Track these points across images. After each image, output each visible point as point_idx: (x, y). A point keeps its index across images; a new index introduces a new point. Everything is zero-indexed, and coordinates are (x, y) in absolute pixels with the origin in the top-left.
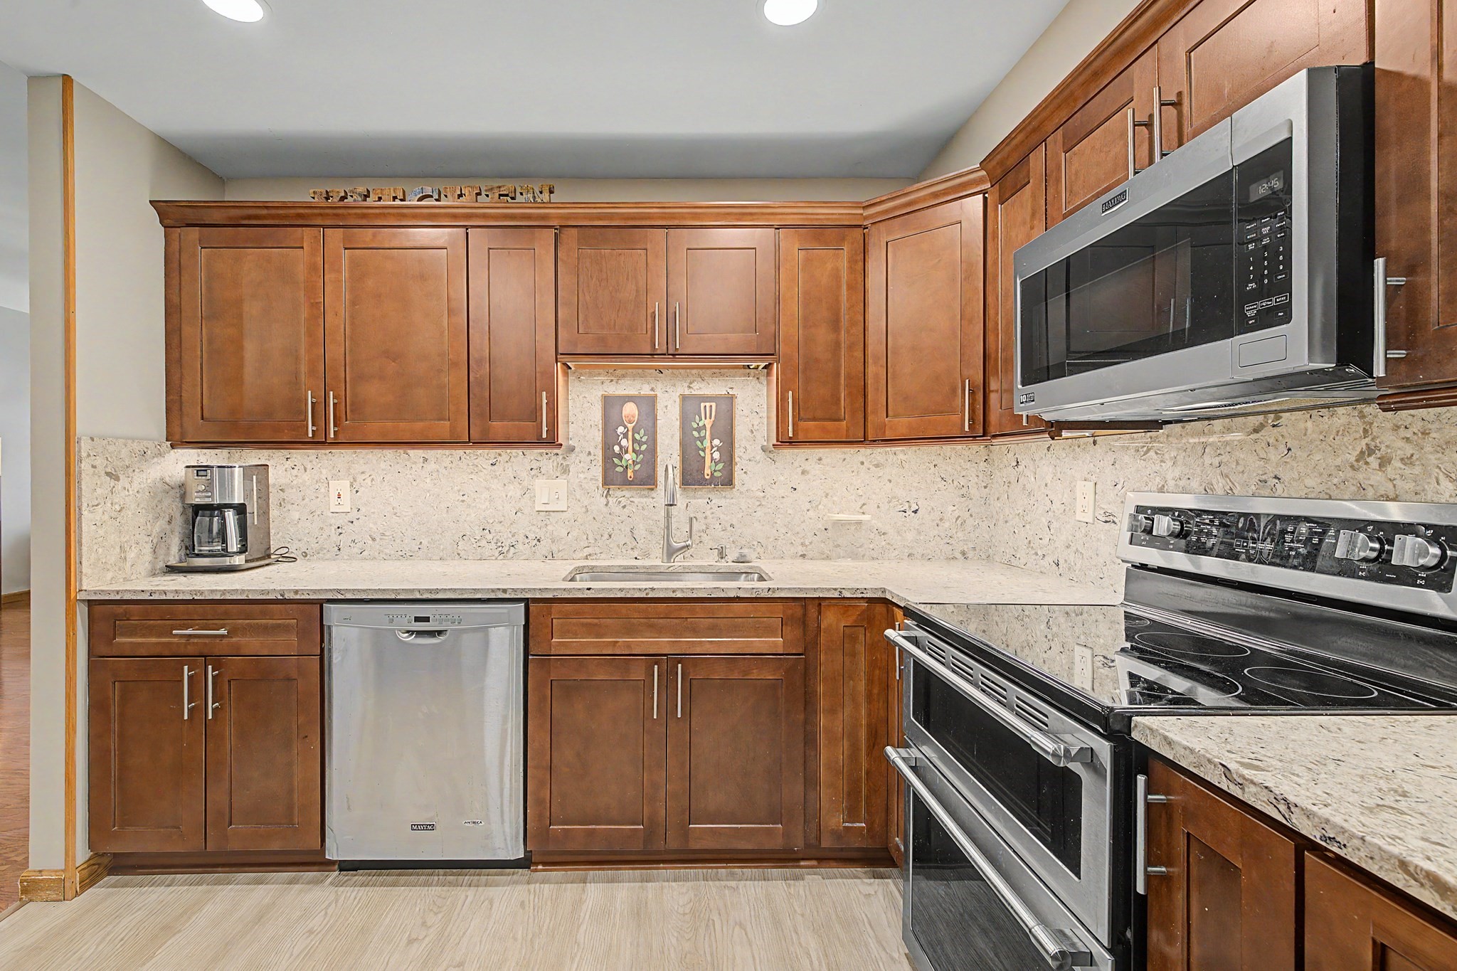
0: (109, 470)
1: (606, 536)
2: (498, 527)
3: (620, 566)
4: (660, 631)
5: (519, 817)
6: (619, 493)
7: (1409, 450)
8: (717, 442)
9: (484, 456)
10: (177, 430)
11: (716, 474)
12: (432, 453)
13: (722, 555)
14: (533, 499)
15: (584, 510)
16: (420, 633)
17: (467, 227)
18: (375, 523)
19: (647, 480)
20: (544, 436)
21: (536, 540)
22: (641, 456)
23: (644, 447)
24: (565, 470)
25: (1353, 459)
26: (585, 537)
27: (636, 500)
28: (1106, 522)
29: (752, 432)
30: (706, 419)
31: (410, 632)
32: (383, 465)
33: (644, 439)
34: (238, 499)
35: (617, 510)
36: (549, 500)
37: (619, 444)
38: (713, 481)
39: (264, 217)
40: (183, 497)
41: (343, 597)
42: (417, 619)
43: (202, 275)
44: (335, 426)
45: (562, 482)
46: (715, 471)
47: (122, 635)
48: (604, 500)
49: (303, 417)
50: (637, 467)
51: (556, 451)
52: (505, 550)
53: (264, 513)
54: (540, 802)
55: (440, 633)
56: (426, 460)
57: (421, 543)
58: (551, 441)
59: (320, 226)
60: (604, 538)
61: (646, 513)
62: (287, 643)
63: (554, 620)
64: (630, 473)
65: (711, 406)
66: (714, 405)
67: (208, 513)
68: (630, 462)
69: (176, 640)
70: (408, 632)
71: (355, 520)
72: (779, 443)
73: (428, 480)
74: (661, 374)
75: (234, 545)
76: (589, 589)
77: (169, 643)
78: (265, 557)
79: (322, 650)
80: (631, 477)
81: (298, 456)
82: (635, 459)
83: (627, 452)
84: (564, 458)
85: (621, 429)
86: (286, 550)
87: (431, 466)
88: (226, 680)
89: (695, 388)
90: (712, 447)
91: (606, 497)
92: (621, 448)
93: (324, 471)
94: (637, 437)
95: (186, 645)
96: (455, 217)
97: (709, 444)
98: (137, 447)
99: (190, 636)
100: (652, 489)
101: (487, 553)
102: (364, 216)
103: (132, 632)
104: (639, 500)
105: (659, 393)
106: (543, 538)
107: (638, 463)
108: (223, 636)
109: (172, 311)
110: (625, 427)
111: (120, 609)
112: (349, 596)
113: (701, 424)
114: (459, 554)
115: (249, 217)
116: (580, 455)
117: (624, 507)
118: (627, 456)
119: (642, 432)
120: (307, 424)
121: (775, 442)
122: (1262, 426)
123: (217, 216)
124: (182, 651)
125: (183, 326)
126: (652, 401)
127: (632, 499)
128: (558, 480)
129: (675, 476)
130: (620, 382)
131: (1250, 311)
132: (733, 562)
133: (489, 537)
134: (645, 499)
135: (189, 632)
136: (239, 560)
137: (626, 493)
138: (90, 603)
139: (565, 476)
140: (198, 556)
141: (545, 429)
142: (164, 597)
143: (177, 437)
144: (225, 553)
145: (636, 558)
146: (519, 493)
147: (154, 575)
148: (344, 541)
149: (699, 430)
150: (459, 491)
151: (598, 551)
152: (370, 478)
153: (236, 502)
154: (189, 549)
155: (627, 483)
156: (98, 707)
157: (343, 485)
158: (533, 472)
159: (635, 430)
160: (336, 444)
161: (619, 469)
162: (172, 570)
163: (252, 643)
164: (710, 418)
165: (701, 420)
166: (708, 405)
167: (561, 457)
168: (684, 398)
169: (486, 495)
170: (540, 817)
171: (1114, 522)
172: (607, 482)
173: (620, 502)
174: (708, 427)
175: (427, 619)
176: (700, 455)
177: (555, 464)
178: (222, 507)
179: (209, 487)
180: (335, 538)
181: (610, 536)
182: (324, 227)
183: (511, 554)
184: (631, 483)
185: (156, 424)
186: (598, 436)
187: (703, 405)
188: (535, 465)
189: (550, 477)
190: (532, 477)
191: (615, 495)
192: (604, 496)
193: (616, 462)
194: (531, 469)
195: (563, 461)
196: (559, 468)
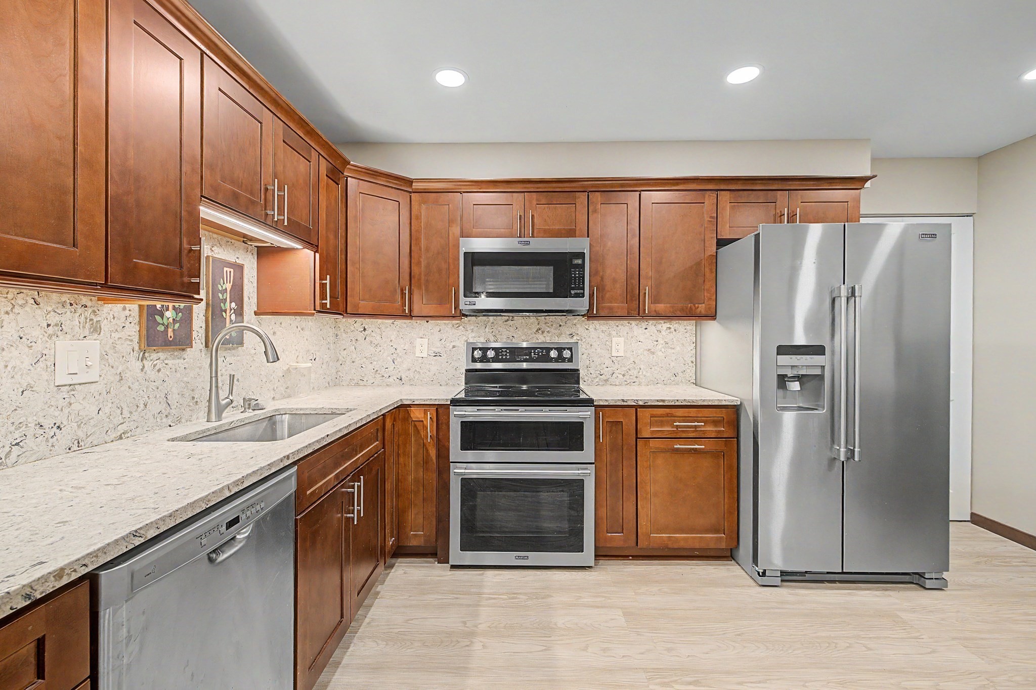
1: (142, 406)
4: (346, 458)
6: (154, 356)
7: (549, 329)
8: (233, 305)
14: (52, 368)
15: (118, 378)
19: (183, 340)
21: (55, 428)
22: (180, 314)
25: (535, 331)
26: (119, 411)
27: (170, 362)
28: (435, 356)
30: (227, 283)
35: (152, 374)
36: (74, 368)
38: (230, 341)
41: (142, 540)
45: (94, 345)
48: (139, 364)
50: (177, 325)
60: (139, 409)
61: (178, 375)
64: (170, 332)
65: (230, 272)
66: (232, 271)
68: (171, 320)
80: (171, 337)
82: (175, 318)
83: (167, 309)
84: (93, 312)
89: (216, 251)
90: (231, 310)
91: (142, 360)
97: (228, 307)
100: (183, 350)
104: (172, 362)
106: (65, 423)
107: (177, 322)
113: (224, 288)
117: (159, 371)
118: (167, 314)
122: (508, 320)
127: (166, 362)
128: (86, 341)
131: (573, 292)
134: (177, 361)
137: (164, 355)
139: (96, 336)
145: (170, 426)
146: (29, 362)
149: (223, 292)
151: (133, 425)
155: (165, 343)
158: (50, 330)
161: (161, 328)
164: (230, 283)
165: (224, 283)
166: (228, 270)
167: (90, 310)
168: (213, 260)
171: (440, 356)
172: (144, 342)
173: (155, 366)
174: (228, 290)
176: (223, 315)
177: (82, 319)
181: (146, 406)
184: (169, 344)
187: (225, 269)
188: (54, 319)
189: (74, 337)
190: (50, 337)
191: (151, 358)
192: (140, 359)
193: (158, 318)
194: (48, 325)
195: (93, 317)
196: (88, 326)
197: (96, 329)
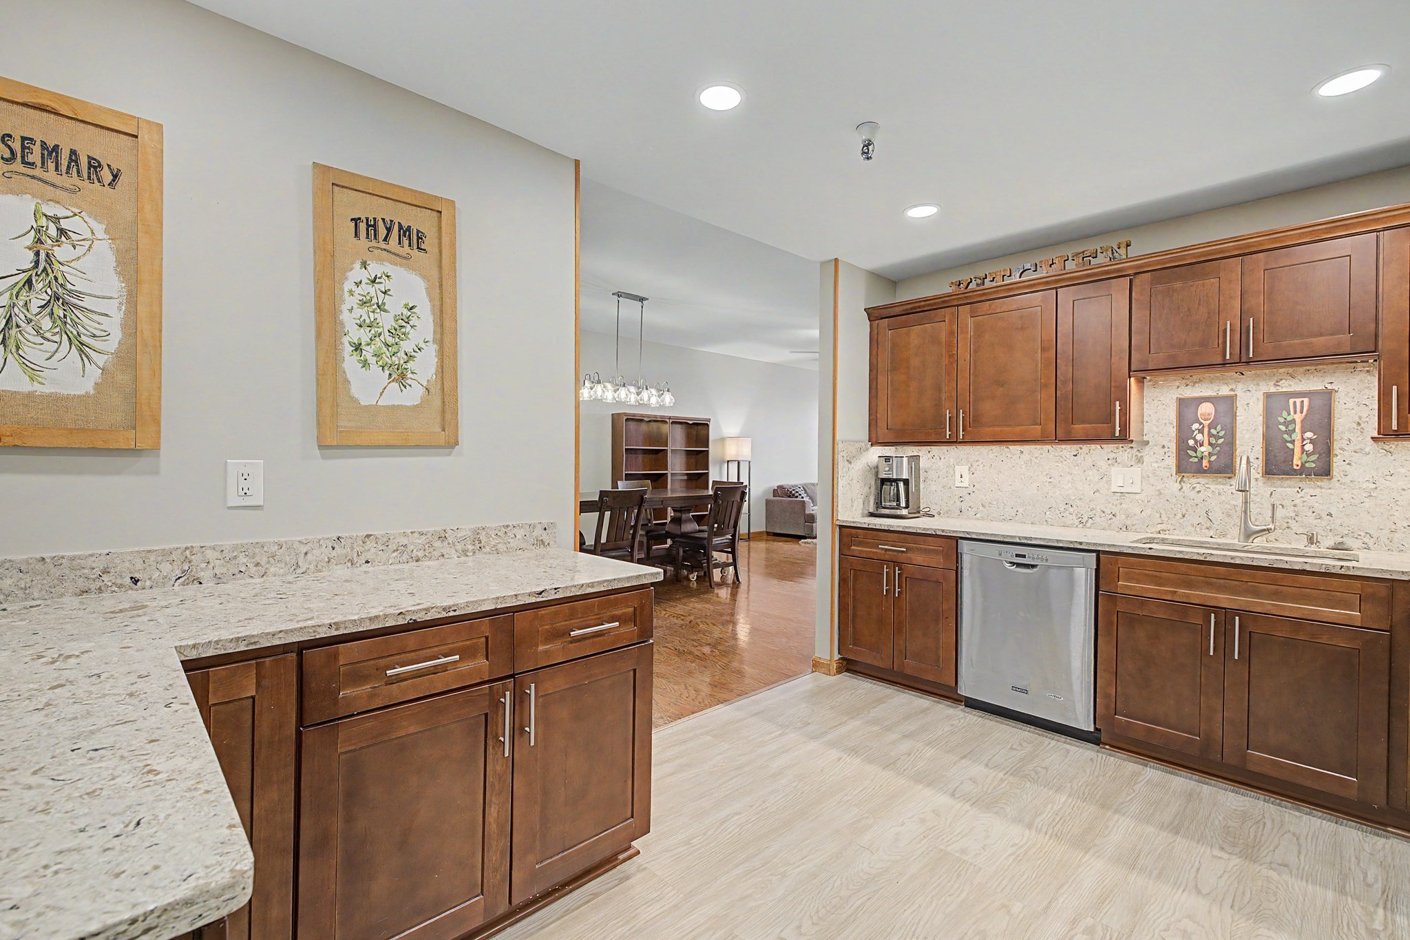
0: (848, 459)
1: (1180, 515)
2: (1079, 503)
3: (1190, 541)
4: (1221, 589)
5: (1090, 702)
6: (1194, 480)
8: (1309, 435)
9: (1067, 450)
10: (874, 436)
11: (1307, 465)
12: (1026, 448)
13: (1311, 540)
14: (1109, 482)
15: (1157, 493)
16: (1019, 565)
17: (1056, 288)
18: (985, 496)
19: (1224, 468)
20: (1117, 434)
21: (1111, 515)
22: (1218, 448)
23: (1221, 441)
24: (1139, 460)
26: (1158, 515)
27: (1213, 487)
29: (1359, 424)
30: (1295, 413)
31: (1013, 564)
32: (991, 456)
33: (1222, 434)
34: (905, 477)
35: (1193, 494)
36: (1123, 483)
37: (1194, 439)
38: (1303, 472)
39: (923, 306)
40: (877, 473)
41: (970, 537)
42: (1017, 555)
43: (889, 345)
44: (963, 431)
45: (1137, 470)
46: (1306, 462)
47: (854, 545)
48: (1178, 486)
49: (942, 427)
50: (1213, 458)
51: (1130, 445)
52: (1084, 521)
53: (917, 485)
54: (1107, 696)
55: (1033, 566)
56: (1022, 452)
57: (1017, 511)
58: (1124, 438)
59: (955, 306)
60: (1177, 517)
61: (1222, 498)
62: (937, 561)
63: (1120, 569)
64: (1205, 463)
65: (1302, 401)
66: (1306, 401)
67: (889, 483)
68: (1206, 454)
69: (879, 551)
70: (1011, 563)
71: (971, 493)
72: (1381, 436)
73: (1024, 467)
74: (1242, 376)
75: (903, 504)
76: (1150, 549)
77: (877, 553)
78: (917, 513)
79: (957, 567)
80: (1205, 467)
81: (935, 450)
82: (1210, 451)
83: (1202, 445)
84: (1138, 451)
85: (1196, 426)
86: (928, 509)
87: (1026, 456)
88: (904, 576)
89: (1282, 385)
90: (1303, 440)
91: (1180, 482)
92: (1196, 442)
93: (952, 460)
94: (1213, 431)
95: (884, 555)
96: (1047, 283)
97: (1299, 437)
98: (857, 445)
99: (886, 550)
100: (1230, 478)
101: (1069, 522)
102: (984, 294)
103: (859, 544)
104: (1215, 486)
105: (1239, 392)
106: (1118, 513)
107: (1213, 455)
108: (903, 551)
109: (873, 368)
110: (1201, 424)
111: (853, 531)
112: (974, 536)
113: (1289, 418)
114: (1046, 521)
115: (914, 308)
116: (1155, 447)
117: (1199, 492)
118: (1202, 449)
119: (1219, 428)
120: (946, 430)
121: (1376, 435)
123: (897, 310)
124: (883, 558)
125: (879, 377)
126: (1231, 400)
127: (1207, 486)
128: (1132, 468)
129: (1258, 465)
130: (1197, 385)
132: (1328, 548)
133: (1071, 510)
134: (1222, 486)
135: (886, 547)
136: (905, 512)
137: (1202, 480)
138: (841, 527)
139: (1140, 465)
140: (884, 508)
141: (1118, 429)
142: (874, 527)
143: (874, 440)
144: (898, 507)
145: (1211, 536)
146: (1097, 478)
147: (864, 517)
148: (964, 506)
149: (1286, 424)
150: (1047, 475)
151: (1170, 526)
152: (982, 465)
153: (904, 478)
154: (879, 504)
155: (1199, 471)
156: (843, 581)
157: (963, 469)
158: (1110, 462)
159: (1210, 426)
160: (963, 443)
161: (1194, 459)
162: (872, 515)
163: (919, 559)
164: (1302, 412)
165: (1289, 414)
166: (1298, 401)
167: (1135, 450)
168: (1268, 396)
169: (1069, 478)
170: (1107, 707)
172: (1181, 469)
173: (1194, 488)
174: (1298, 421)
175: (1024, 556)
176: (1288, 447)
177: (1129, 456)
178: (896, 481)
179: (891, 469)
180: (958, 503)
181: (1184, 516)
182: (958, 306)
183: (1088, 525)
184: (1205, 472)
185: (865, 435)
186: (1172, 432)
187: (1291, 401)
188: (1112, 456)
189: (1125, 466)
190: (1109, 465)
191: (1190, 482)
192: (1178, 482)
193: (1191, 452)
194: (1108, 459)
195: (1137, 453)
196: (1134, 458)
197: (1140, 460)
